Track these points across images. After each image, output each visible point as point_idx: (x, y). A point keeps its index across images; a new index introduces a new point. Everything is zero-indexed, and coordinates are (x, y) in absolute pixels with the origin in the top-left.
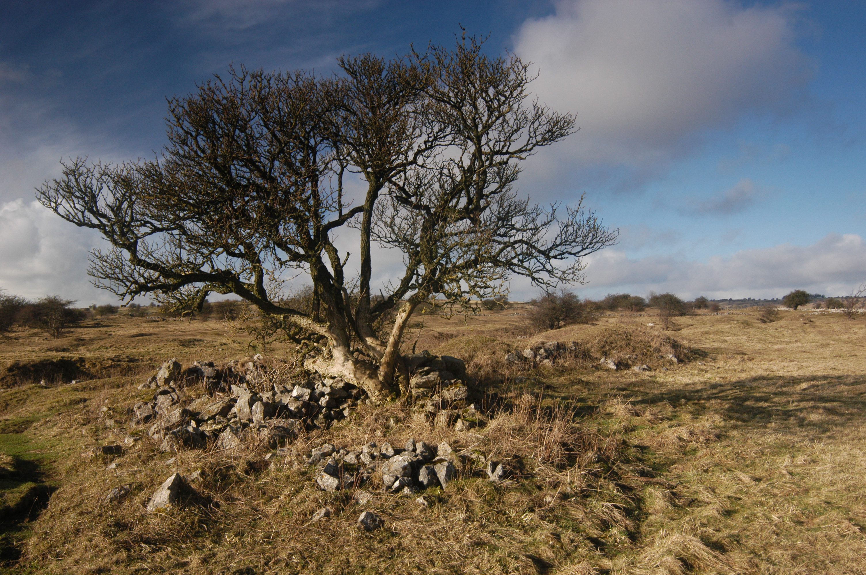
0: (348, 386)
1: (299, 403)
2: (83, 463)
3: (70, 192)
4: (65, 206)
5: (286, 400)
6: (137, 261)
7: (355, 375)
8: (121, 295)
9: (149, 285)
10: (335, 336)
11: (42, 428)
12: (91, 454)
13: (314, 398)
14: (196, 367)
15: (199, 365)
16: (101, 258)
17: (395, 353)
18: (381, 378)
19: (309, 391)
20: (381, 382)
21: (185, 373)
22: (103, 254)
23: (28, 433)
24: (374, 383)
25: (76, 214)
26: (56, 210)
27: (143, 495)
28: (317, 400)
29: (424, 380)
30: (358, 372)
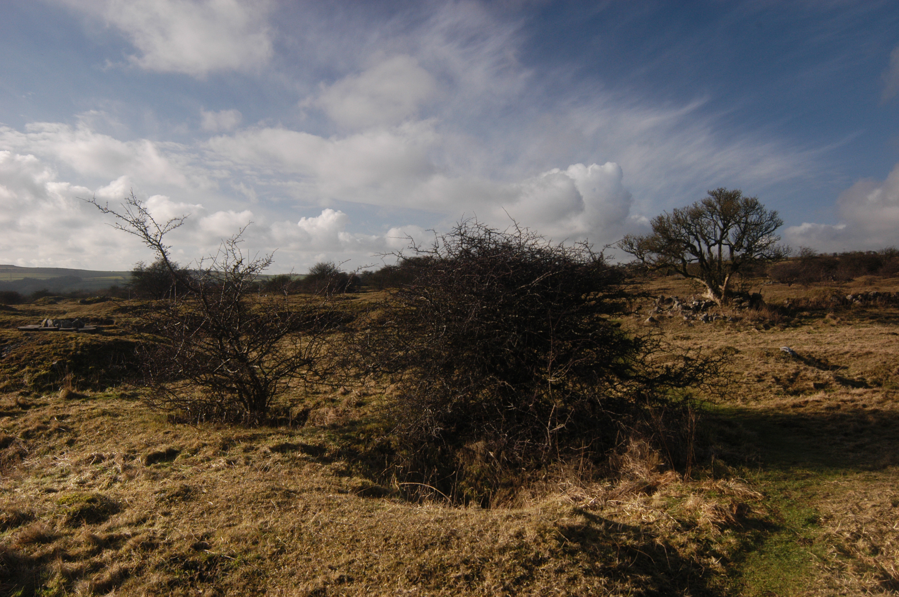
0: (712, 302)
3: (626, 244)
4: (624, 247)
5: (690, 305)
7: (714, 298)
13: (700, 305)
17: (727, 291)
19: (698, 303)
21: (666, 300)
24: (720, 300)
29: (737, 300)
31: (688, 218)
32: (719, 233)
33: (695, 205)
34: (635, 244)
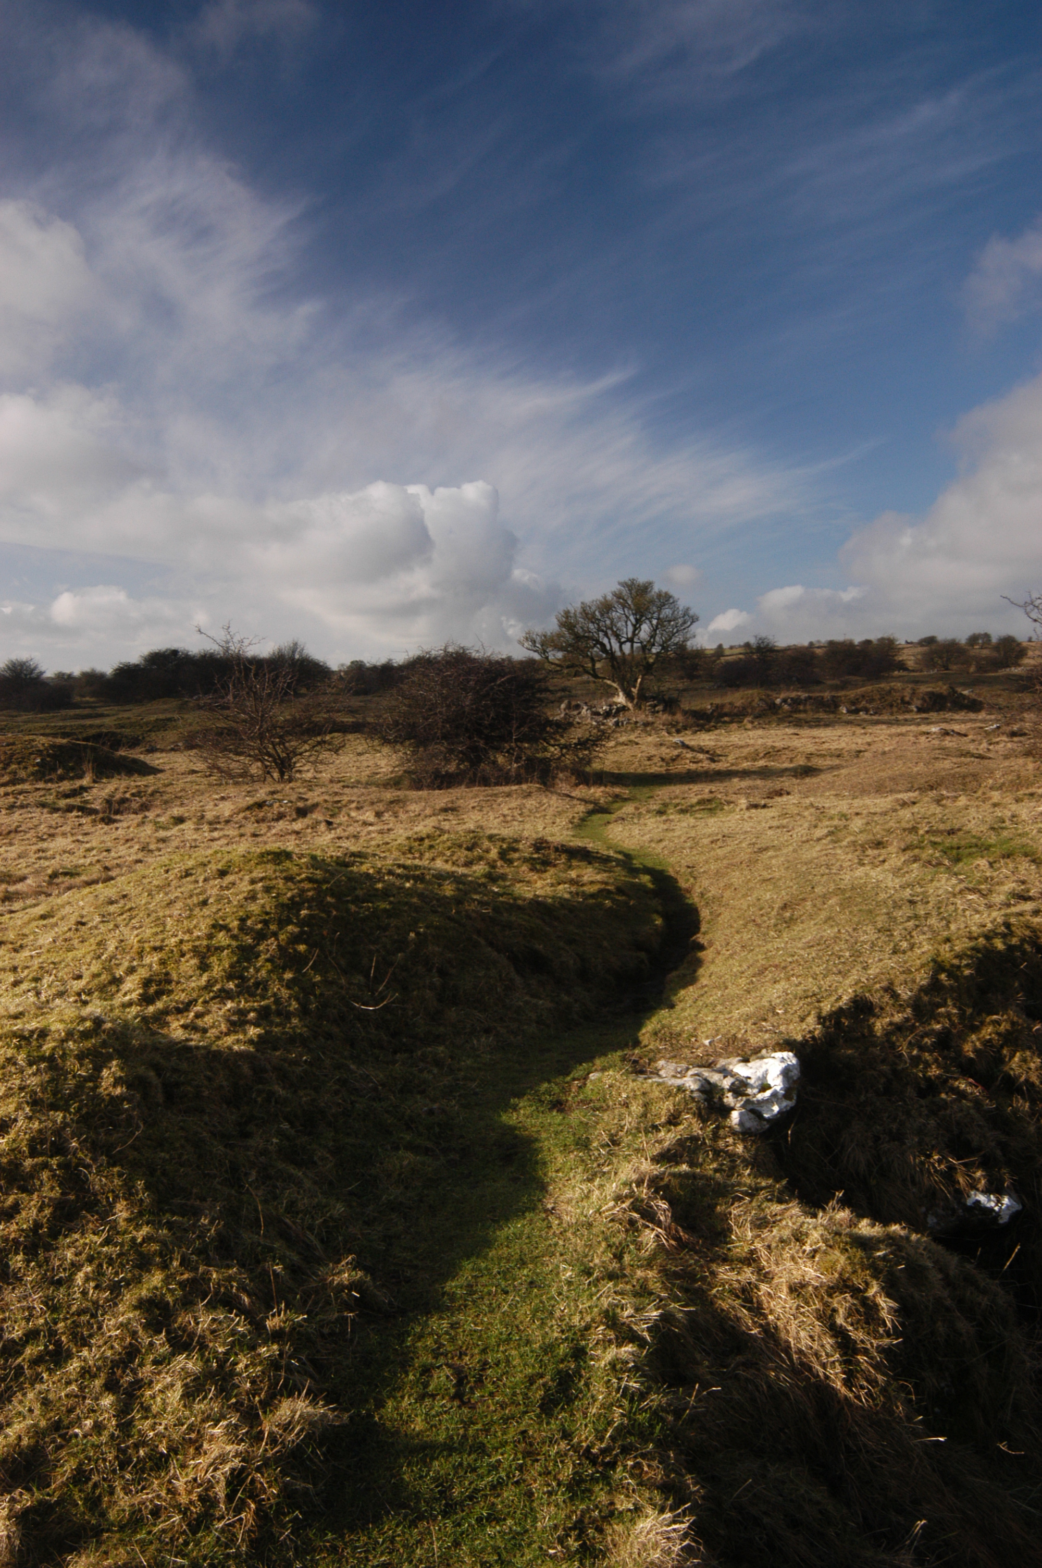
5: (601, 710)
31: (597, 613)
32: (630, 629)
33: (605, 598)
34: (538, 639)
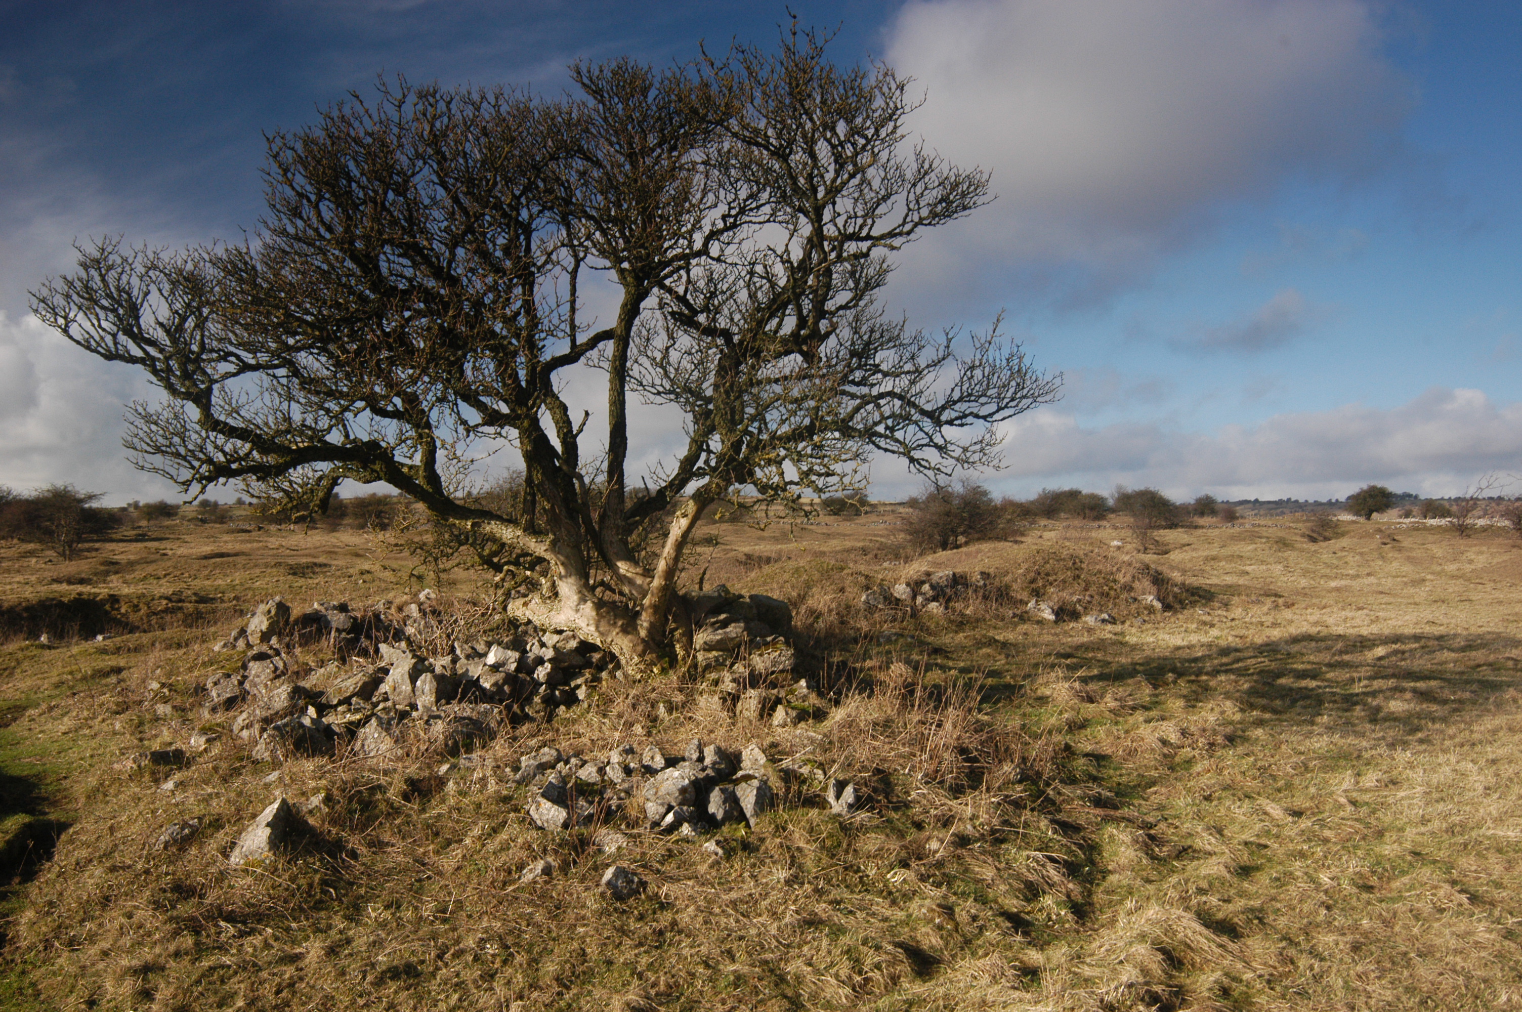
0: (586, 647)
1: (499, 677)
2: (116, 780)
3: (91, 299)
4: (82, 324)
5: (476, 670)
6: (211, 423)
7: (597, 627)
8: (183, 483)
9: (234, 466)
10: (562, 558)
11: (43, 719)
12: (130, 764)
13: (526, 667)
14: (317, 612)
15: (322, 609)
16: (148, 419)
17: (669, 590)
18: (643, 633)
19: (517, 655)
20: (643, 640)
21: (296, 622)
22: (151, 410)
23: (18, 728)
24: (631, 641)
25: (102, 338)
26: (65, 331)
27: (222, 838)
28: (531, 672)
29: (718, 637)
30: (603, 623)
